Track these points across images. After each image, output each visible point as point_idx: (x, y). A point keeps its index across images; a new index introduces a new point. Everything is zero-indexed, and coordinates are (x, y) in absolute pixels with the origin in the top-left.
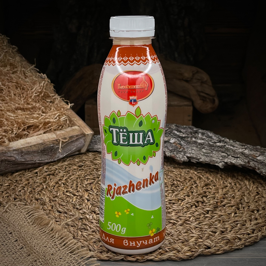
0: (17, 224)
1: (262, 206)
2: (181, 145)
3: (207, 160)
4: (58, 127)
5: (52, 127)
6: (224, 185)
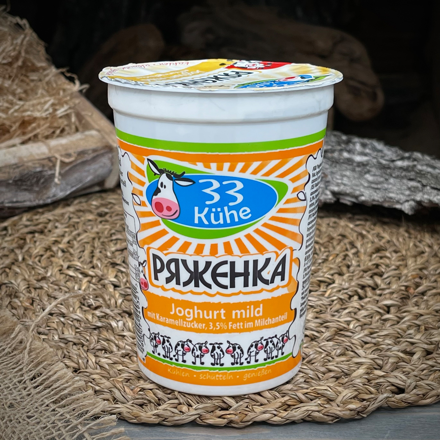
4: (52, 130)
5: (38, 130)
6: (418, 249)
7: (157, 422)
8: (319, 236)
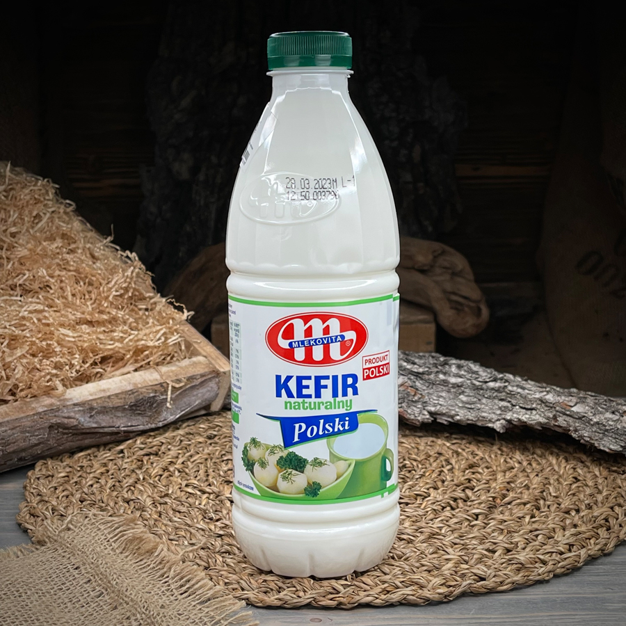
0: (90, 550)
1: (586, 502)
2: (417, 389)
3: (471, 418)
4: (162, 358)
6: (508, 465)
7: (280, 605)
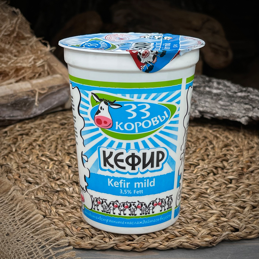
3: (225, 115)
4: (33, 74)
5: (25, 75)
6: (250, 146)
7: (91, 248)
8: (191, 137)
